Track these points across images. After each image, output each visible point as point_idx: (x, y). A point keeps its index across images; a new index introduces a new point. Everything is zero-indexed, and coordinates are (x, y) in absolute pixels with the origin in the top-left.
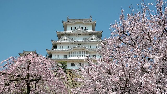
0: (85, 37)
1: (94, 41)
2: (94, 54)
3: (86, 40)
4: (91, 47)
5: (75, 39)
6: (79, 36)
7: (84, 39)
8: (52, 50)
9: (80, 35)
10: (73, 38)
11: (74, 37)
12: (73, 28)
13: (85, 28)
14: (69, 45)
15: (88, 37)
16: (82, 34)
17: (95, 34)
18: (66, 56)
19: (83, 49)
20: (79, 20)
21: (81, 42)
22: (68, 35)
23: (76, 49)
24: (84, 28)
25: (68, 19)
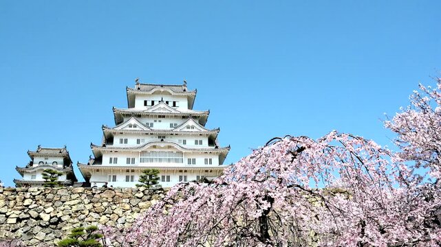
0: (174, 121)
1: (192, 130)
2: (192, 157)
3: (176, 128)
4: (185, 142)
5: (152, 125)
6: (160, 119)
7: (171, 126)
8: (104, 146)
9: (164, 117)
10: (148, 124)
11: (150, 121)
12: (149, 103)
13: (174, 103)
14: (141, 138)
15: (179, 122)
16: (168, 117)
17: (195, 117)
18: (133, 160)
19: (169, 147)
20: (162, 86)
21: (165, 131)
22: (139, 116)
23: (154, 147)
24: (171, 104)
25: (138, 84)
